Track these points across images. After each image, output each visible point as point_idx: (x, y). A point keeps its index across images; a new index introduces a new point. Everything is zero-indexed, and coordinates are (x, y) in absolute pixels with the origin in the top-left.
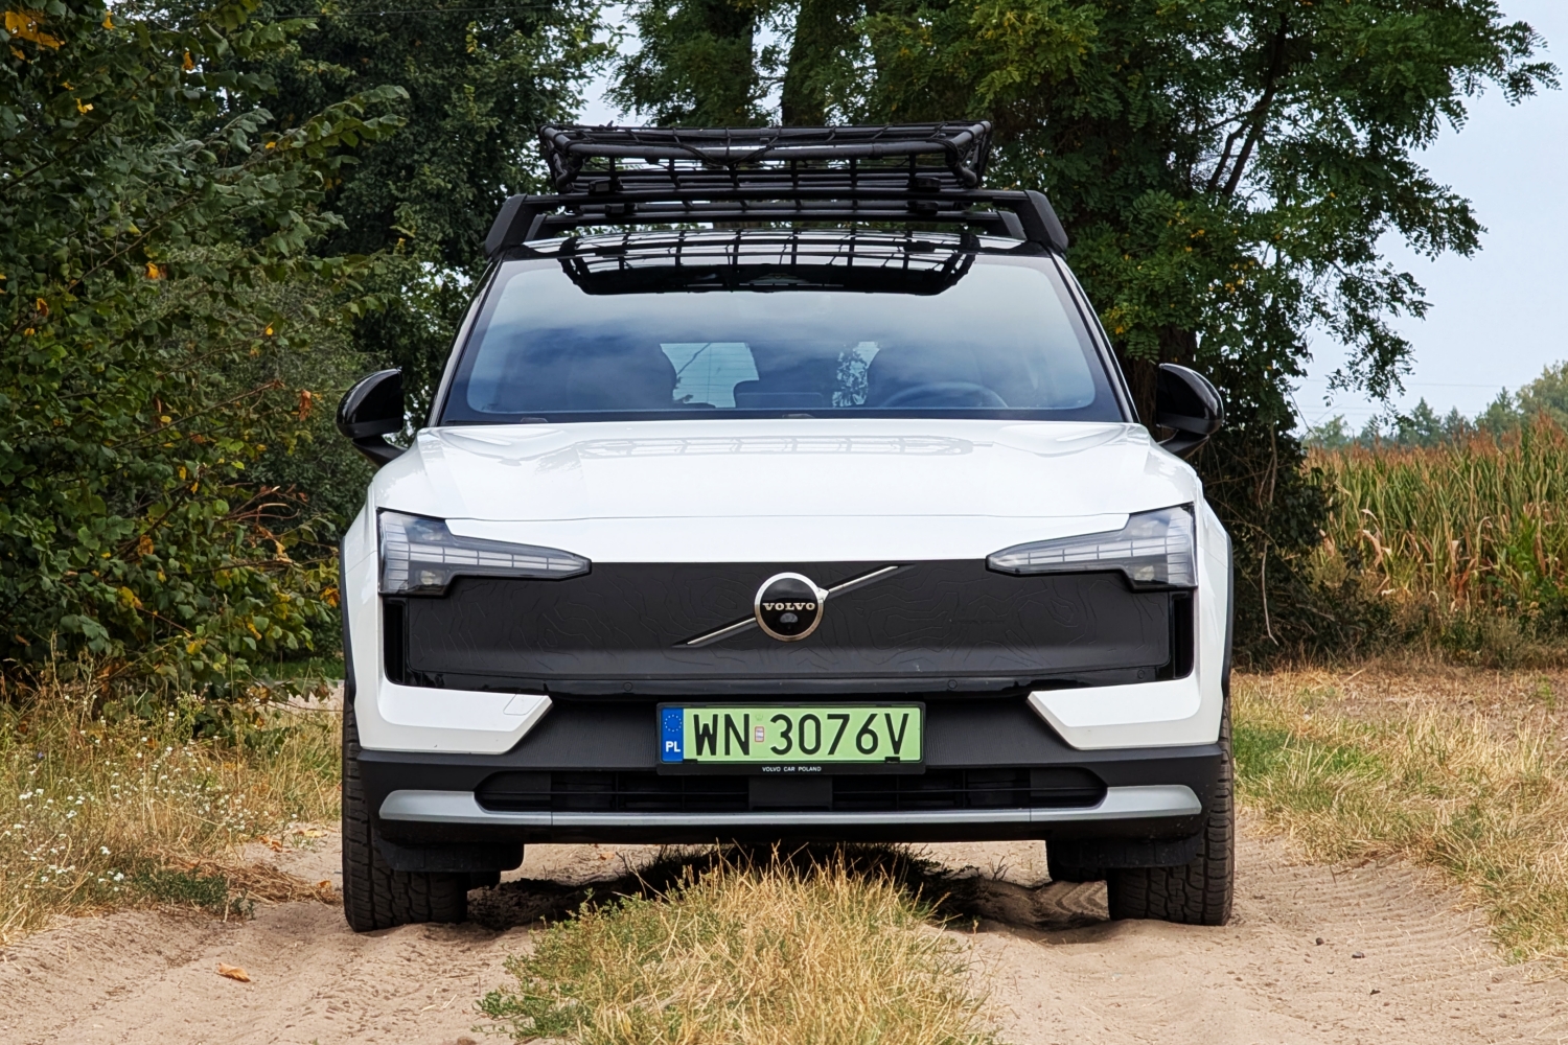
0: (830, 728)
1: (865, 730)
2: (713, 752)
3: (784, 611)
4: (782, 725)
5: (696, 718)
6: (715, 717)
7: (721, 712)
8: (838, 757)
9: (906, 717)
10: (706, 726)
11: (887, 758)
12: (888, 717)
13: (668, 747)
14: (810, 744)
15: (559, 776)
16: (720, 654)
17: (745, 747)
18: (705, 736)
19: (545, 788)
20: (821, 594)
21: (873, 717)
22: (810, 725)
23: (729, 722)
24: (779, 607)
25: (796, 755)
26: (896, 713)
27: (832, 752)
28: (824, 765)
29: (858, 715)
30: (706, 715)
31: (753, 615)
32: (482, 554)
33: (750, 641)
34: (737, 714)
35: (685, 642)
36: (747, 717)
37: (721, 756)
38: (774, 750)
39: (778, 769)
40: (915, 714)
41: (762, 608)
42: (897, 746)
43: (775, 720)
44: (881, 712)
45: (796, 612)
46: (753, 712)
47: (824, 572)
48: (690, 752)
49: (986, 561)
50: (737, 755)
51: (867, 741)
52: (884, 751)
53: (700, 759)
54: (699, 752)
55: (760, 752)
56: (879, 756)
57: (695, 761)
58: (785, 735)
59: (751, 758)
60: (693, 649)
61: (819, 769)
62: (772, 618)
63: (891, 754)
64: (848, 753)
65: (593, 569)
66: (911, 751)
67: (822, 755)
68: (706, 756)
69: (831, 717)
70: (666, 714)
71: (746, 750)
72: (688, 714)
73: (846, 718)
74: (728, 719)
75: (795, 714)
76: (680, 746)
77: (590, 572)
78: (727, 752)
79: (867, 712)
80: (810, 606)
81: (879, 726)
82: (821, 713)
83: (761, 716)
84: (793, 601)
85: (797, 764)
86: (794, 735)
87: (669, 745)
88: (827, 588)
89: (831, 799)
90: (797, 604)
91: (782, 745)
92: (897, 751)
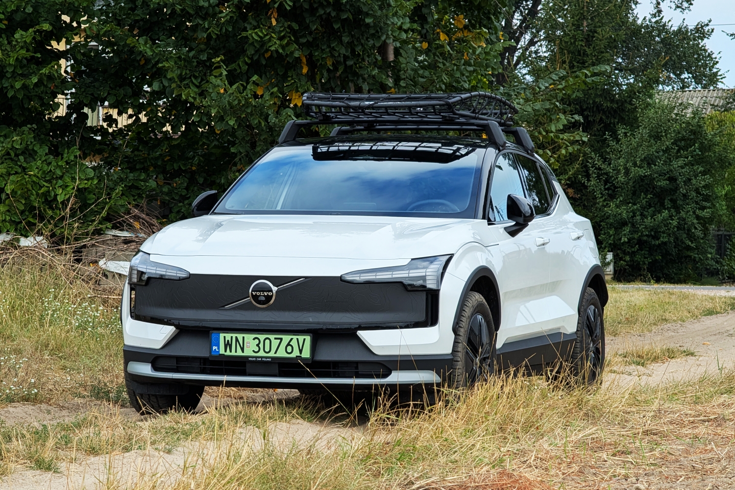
0: (275, 343)
1: (289, 344)
2: (231, 351)
3: (260, 295)
4: (257, 341)
5: (225, 337)
6: (232, 337)
7: (234, 335)
8: (278, 355)
9: (304, 339)
10: (228, 341)
11: (297, 356)
12: (297, 339)
14: (267, 349)
15: (179, 359)
16: (236, 312)
17: (243, 350)
18: (228, 345)
19: (173, 363)
20: (275, 289)
21: (292, 339)
22: (267, 342)
23: (237, 340)
24: (258, 293)
25: (261, 353)
26: (301, 338)
27: (276, 353)
28: (272, 358)
29: (286, 338)
30: (228, 336)
31: (249, 297)
33: (248, 307)
34: (240, 336)
35: (224, 306)
36: (243, 338)
37: (233, 353)
38: (254, 351)
39: (254, 359)
40: (308, 339)
41: (252, 294)
42: (301, 351)
43: (254, 339)
44: (295, 337)
45: (264, 296)
46: (246, 336)
47: (276, 280)
48: (222, 351)
49: (341, 277)
50: (239, 353)
51: (289, 349)
52: (296, 353)
53: (226, 354)
54: (226, 351)
55: (248, 352)
56: (293, 355)
57: (224, 355)
58: (258, 345)
59: (245, 354)
60: (226, 309)
61: (270, 360)
62: (255, 298)
63: (299, 355)
64: (282, 353)
65: (192, 276)
66: (306, 354)
67: (272, 354)
68: (228, 353)
69: (275, 339)
70: (214, 335)
71: (243, 351)
72: (222, 335)
73: (281, 339)
74: (236, 337)
75: (262, 337)
76: (219, 348)
77: (189, 278)
78: (236, 352)
79: (290, 337)
80: (270, 294)
81: (294, 343)
82: (272, 337)
83: (249, 337)
84: (263, 291)
85: (262, 357)
86: (261, 345)
87: (214, 348)
88: (277, 287)
89: (277, 371)
90: (265, 293)
91: (257, 349)
92: (301, 353)
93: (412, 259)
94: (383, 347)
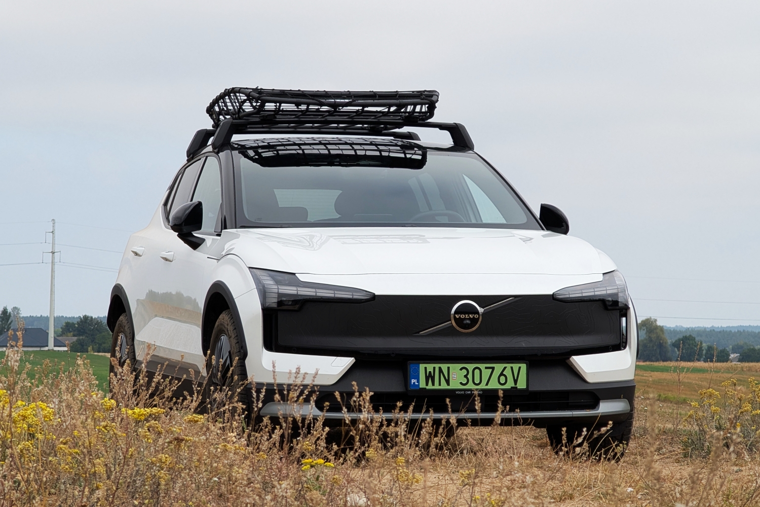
0: (486, 373)
1: (502, 374)
2: (433, 384)
3: (465, 319)
4: (464, 372)
5: (426, 368)
6: (434, 368)
7: (437, 366)
8: (489, 387)
9: (520, 368)
10: (430, 372)
11: (512, 387)
12: (512, 368)
13: (412, 382)
14: (477, 381)
16: (435, 338)
17: (448, 382)
18: (430, 377)
20: (481, 310)
21: (505, 368)
22: (477, 371)
23: (441, 370)
24: (462, 316)
25: (471, 386)
26: (516, 366)
27: (487, 384)
28: (484, 390)
29: (499, 367)
30: (430, 367)
31: (450, 320)
32: (317, 290)
33: (449, 332)
34: (444, 367)
35: (419, 332)
36: (448, 368)
37: (437, 387)
38: (461, 383)
39: (463, 392)
40: (524, 367)
41: (455, 317)
42: (516, 381)
43: (461, 369)
44: (509, 366)
45: (470, 319)
46: (451, 366)
47: (482, 300)
48: (422, 384)
49: (553, 295)
50: (444, 386)
51: (502, 380)
52: (510, 384)
53: (427, 388)
54: (427, 384)
55: (455, 385)
56: (508, 386)
57: (425, 388)
58: (466, 376)
59: (451, 387)
60: (422, 336)
61: (481, 392)
62: (459, 322)
63: (513, 385)
64: (494, 385)
65: (375, 298)
66: (522, 384)
67: (483, 386)
68: (430, 387)
69: (486, 368)
70: (411, 367)
71: (448, 384)
72: (422, 367)
73: (493, 368)
74: (440, 368)
75: (470, 367)
76: (418, 381)
78: (440, 385)
79: (503, 366)
80: (476, 316)
81: (508, 372)
82: (482, 366)
83: (455, 368)
84: (469, 313)
85: (471, 390)
86: (470, 376)
87: (413, 381)
88: (483, 308)
90: (470, 315)
91: (465, 381)
92: (516, 384)
93: (603, 274)
94: (594, 374)
